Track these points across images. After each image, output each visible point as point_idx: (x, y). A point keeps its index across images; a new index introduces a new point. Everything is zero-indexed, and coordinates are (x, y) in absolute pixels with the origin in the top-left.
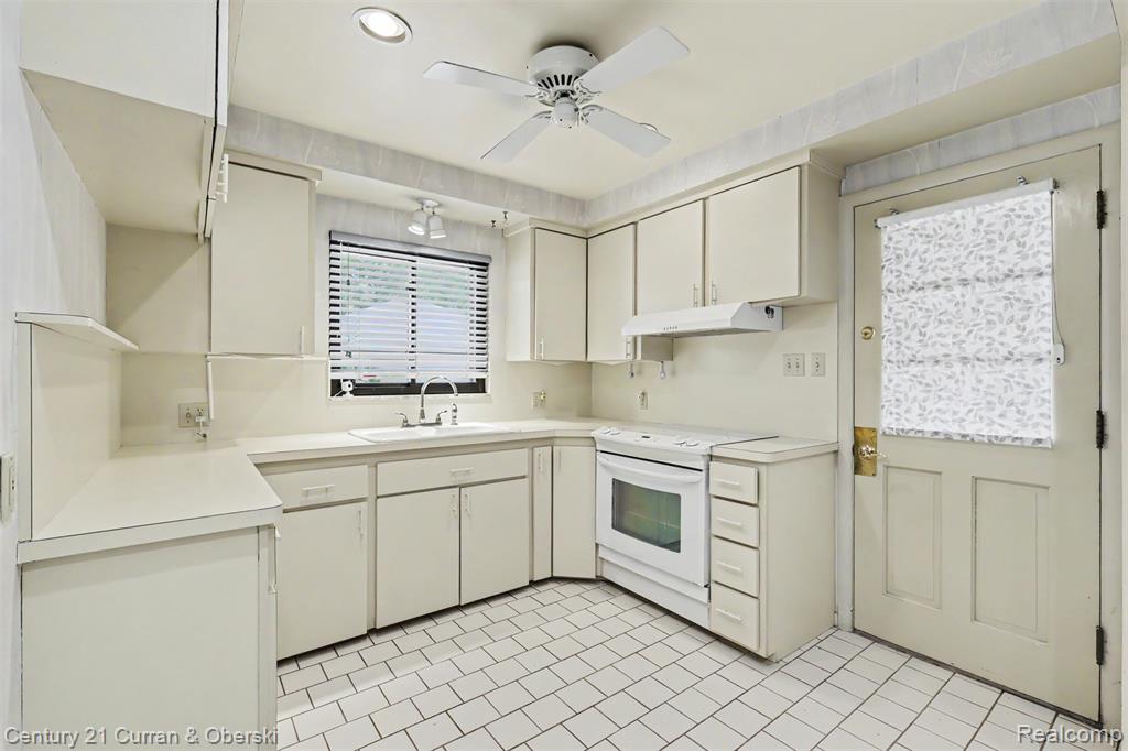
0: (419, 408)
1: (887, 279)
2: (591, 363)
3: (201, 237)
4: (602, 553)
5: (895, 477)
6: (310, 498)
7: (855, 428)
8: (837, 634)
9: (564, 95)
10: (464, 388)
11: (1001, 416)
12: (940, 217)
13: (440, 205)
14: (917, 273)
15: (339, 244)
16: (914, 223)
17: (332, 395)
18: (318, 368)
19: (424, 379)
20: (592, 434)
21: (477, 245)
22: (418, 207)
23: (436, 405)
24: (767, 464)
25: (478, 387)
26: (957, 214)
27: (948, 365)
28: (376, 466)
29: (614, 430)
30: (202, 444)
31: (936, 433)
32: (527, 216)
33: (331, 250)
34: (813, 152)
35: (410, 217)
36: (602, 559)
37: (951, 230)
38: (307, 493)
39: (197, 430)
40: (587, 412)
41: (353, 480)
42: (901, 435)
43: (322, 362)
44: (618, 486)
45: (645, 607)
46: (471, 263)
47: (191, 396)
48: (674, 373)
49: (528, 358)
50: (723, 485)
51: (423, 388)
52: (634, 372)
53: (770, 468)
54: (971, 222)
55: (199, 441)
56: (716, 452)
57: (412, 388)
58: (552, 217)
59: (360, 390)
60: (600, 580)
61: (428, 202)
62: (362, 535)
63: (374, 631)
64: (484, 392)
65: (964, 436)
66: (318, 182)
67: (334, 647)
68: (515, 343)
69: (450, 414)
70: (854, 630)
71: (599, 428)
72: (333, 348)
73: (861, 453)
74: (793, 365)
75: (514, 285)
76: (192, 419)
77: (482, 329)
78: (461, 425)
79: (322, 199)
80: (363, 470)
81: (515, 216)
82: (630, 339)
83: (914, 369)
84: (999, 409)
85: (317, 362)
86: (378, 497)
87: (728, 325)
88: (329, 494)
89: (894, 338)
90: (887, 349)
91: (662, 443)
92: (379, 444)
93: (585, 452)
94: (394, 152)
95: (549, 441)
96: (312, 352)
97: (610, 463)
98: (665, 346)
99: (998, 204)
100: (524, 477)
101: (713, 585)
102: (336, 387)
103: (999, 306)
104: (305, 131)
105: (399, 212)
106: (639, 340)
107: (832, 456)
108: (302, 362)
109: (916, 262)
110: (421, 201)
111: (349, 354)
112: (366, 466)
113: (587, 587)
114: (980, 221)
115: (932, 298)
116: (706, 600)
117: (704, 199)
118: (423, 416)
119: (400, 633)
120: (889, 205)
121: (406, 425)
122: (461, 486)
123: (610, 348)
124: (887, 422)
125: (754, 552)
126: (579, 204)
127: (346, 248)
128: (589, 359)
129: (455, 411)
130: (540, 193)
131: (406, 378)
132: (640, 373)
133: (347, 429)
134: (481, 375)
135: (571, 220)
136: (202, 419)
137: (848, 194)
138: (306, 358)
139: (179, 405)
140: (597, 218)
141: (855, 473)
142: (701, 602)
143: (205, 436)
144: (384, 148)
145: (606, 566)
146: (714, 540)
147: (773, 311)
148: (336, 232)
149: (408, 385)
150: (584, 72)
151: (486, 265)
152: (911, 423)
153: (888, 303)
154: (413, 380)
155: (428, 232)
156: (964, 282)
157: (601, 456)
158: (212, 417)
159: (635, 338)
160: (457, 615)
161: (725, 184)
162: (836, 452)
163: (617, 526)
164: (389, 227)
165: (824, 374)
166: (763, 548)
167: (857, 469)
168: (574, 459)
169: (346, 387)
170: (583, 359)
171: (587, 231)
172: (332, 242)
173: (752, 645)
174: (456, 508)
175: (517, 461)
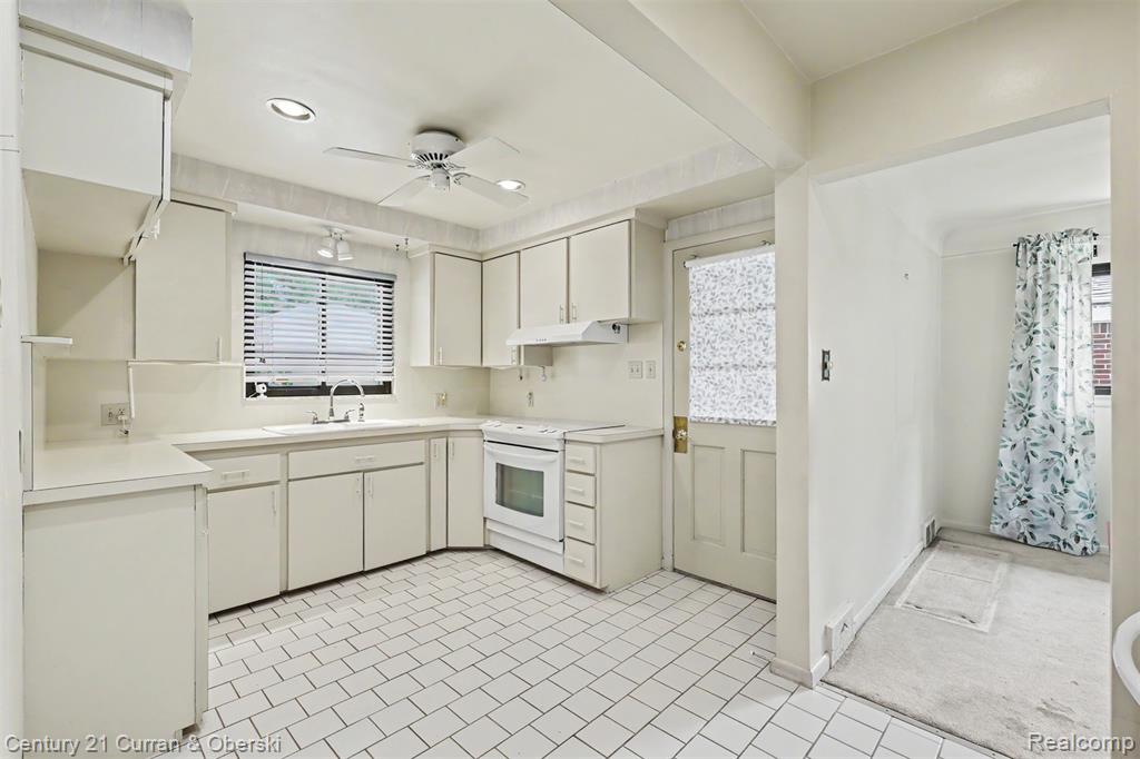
0: (329, 407)
1: (693, 306)
2: (488, 369)
3: (126, 260)
4: (489, 525)
5: (699, 452)
6: (229, 481)
7: (675, 418)
8: (662, 574)
9: (439, 166)
10: (369, 390)
11: (756, 406)
12: (723, 263)
13: (347, 232)
14: (710, 303)
15: (253, 263)
16: (708, 267)
17: (247, 396)
18: (236, 371)
19: (333, 381)
20: (482, 427)
21: (383, 266)
22: (328, 233)
23: (344, 404)
24: (600, 444)
25: (385, 388)
26: (732, 262)
27: (728, 370)
28: (287, 455)
29: (497, 423)
30: (125, 439)
31: (720, 419)
32: (427, 243)
33: (246, 269)
34: (637, 210)
35: (320, 241)
36: (489, 530)
37: (728, 273)
38: (226, 477)
39: (119, 427)
40: (487, 411)
41: (268, 467)
42: (700, 422)
43: (238, 367)
44: (501, 469)
45: (521, 565)
46: (377, 280)
47: (113, 397)
48: (553, 376)
49: (429, 364)
50: (574, 461)
51: (333, 390)
52: (523, 375)
53: (604, 448)
54: (739, 267)
55: (122, 437)
56: (568, 437)
57: (323, 390)
58: (449, 243)
59: (272, 392)
60: (488, 549)
61: (336, 230)
62: (275, 512)
63: (286, 594)
64: (390, 393)
65: (735, 421)
66: (233, 214)
67: (250, 606)
68: (417, 350)
69: (358, 412)
70: (675, 570)
71: (485, 422)
72: (248, 355)
73: (678, 436)
74: (635, 370)
75: (415, 300)
76: (114, 418)
77: (388, 338)
78: (367, 421)
79: (237, 225)
80: (275, 459)
81: (414, 243)
82: (515, 348)
83: (708, 373)
84: (755, 401)
85: (234, 367)
86: (289, 480)
87: (580, 339)
88: (246, 478)
89: (696, 350)
90: (693, 358)
91: (531, 431)
92: (290, 437)
93: (475, 441)
94: (304, 188)
95: (445, 433)
96: (228, 359)
97: (495, 451)
98: (546, 354)
99: (754, 257)
100: (421, 464)
101: (566, 539)
102: (251, 390)
103: (754, 330)
104: (221, 170)
105: (308, 236)
106: (522, 348)
107: (659, 439)
108: (218, 368)
109: (709, 296)
110: (329, 228)
111: (263, 360)
112: (278, 455)
113: (478, 554)
114: (744, 269)
115: (719, 321)
116: (560, 552)
117: (568, 238)
118: (332, 414)
119: (310, 594)
120: (691, 251)
121: (316, 421)
122: (365, 471)
123: (501, 356)
124: (694, 413)
125: (591, 510)
126: (474, 233)
127: (260, 267)
128: (485, 365)
129: (362, 409)
130: (438, 223)
131: (317, 381)
132: (528, 376)
133: (261, 425)
134: (387, 379)
135: (466, 246)
136: (124, 418)
137: (669, 240)
138: (222, 364)
139: (102, 406)
140: (489, 246)
141: (675, 451)
142: (558, 555)
143: (127, 432)
144: (296, 185)
145: (492, 536)
146: (567, 505)
147: (619, 328)
148: (250, 254)
149: (319, 387)
150: (452, 153)
151: (392, 282)
152: (706, 413)
153: (694, 323)
154: (323, 383)
155: (336, 254)
156: (736, 311)
157: (488, 446)
158: (133, 416)
159: (519, 347)
160: (361, 580)
161: (583, 228)
162: (663, 436)
163: (501, 502)
164: (299, 250)
165: (654, 377)
166: (598, 508)
167: (676, 448)
168: (465, 447)
169: (260, 389)
170: (479, 364)
171: (481, 254)
172: (246, 262)
173: (589, 580)
174: (360, 490)
175: (416, 450)
